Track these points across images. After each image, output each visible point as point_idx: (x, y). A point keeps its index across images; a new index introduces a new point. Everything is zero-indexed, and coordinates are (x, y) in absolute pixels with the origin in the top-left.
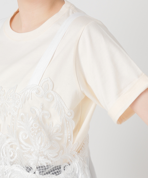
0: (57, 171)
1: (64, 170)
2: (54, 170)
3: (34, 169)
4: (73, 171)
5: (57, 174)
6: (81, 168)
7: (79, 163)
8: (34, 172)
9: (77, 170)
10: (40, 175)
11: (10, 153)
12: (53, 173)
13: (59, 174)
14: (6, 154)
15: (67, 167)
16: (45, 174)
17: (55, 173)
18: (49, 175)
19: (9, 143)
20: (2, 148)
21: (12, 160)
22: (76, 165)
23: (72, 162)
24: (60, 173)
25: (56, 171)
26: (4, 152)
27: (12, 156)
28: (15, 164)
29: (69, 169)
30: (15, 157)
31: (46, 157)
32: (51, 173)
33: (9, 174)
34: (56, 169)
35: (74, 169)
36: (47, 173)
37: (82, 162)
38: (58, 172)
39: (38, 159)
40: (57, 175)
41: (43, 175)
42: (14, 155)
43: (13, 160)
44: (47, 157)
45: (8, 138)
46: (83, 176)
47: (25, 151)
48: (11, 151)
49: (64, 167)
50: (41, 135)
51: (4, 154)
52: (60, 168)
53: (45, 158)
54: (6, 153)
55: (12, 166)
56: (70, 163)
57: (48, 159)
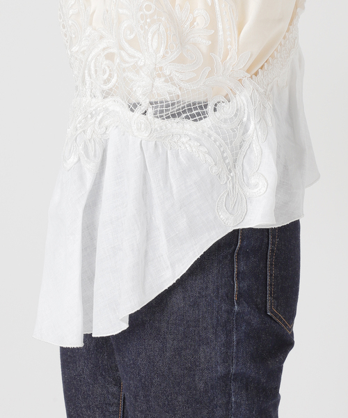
0: (197, 111)
1: (215, 110)
2: (190, 110)
3: (143, 104)
4: (236, 115)
5: (197, 118)
6: (255, 110)
7: (251, 98)
8: (144, 112)
9: (246, 112)
10: (156, 119)
11: (104, 72)
12: (187, 116)
13: (201, 119)
14: (96, 74)
15: (223, 104)
16: (168, 117)
17: (193, 116)
18: (177, 119)
19: (104, 49)
20: (89, 59)
21: (106, 87)
22: (245, 102)
23: (235, 94)
24: (205, 117)
25: (194, 112)
26: (93, 69)
27: (107, 79)
28: (113, 95)
29: (226, 110)
30: (114, 80)
31: (169, 80)
32: (184, 115)
33: (99, 118)
34: (195, 109)
35: (237, 110)
36: (174, 116)
37: (258, 96)
38: (198, 114)
39: (153, 84)
40: (196, 120)
41: (164, 119)
42: (110, 75)
43: (109, 86)
44: (171, 79)
45: (102, 37)
46: (258, 127)
47: (127, 65)
48: (107, 68)
49: (216, 105)
50: (159, 30)
51: (93, 72)
52: (206, 106)
53: (166, 81)
54: (96, 71)
55: (107, 100)
56: (231, 95)
57: (174, 84)
